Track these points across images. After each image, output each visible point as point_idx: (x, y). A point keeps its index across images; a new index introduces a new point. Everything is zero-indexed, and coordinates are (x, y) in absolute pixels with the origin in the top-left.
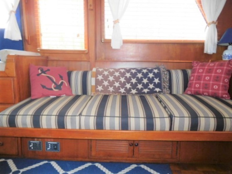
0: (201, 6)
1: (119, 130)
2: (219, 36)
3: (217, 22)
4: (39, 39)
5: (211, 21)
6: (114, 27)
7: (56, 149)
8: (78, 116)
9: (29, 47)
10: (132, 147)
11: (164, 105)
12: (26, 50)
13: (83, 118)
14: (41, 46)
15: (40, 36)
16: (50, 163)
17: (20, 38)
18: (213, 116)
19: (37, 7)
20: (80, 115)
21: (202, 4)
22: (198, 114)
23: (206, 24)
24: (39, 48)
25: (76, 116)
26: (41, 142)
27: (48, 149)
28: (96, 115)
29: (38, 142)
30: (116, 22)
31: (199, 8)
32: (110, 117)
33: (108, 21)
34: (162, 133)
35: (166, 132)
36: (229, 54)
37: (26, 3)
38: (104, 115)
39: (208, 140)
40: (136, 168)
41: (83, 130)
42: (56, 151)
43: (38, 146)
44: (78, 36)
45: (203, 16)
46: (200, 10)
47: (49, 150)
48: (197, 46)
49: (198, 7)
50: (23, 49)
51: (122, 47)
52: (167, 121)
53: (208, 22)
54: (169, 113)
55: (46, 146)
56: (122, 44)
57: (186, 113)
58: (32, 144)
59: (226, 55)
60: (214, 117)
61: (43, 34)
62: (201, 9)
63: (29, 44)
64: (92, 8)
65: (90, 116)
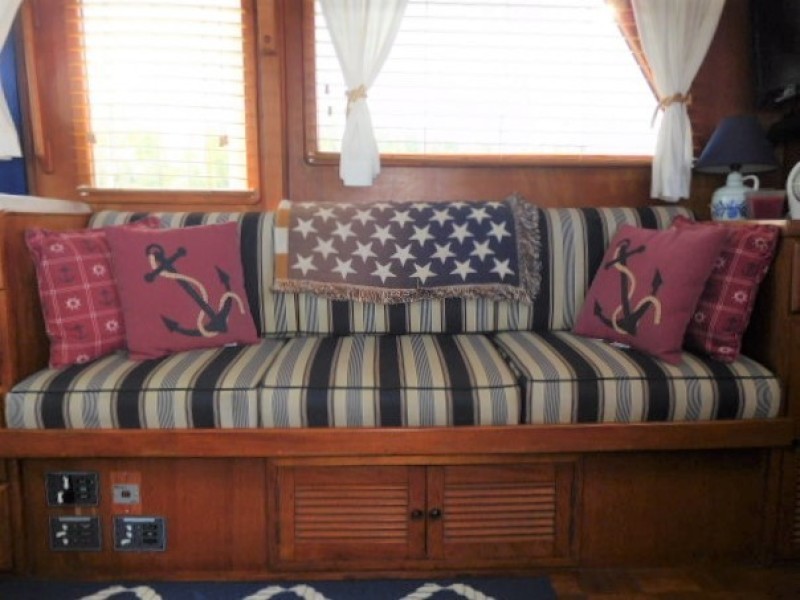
0: (638, 43)
1: (376, 427)
2: (699, 143)
3: (690, 97)
4: (84, 153)
5: (672, 94)
6: (348, 111)
7: (152, 542)
8: (253, 389)
9: (47, 181)
10: (419, 525)
11: (504, 355)
12: (38, 194)
13: (268, 395)
14: (92, 179)
15: (89, 144)
16: (134, 594)
17: (17, 152)
18: (637, 374)
19: (75, 43)
20: (260, 385)
21: (640, 37)
22: (597, 372)
23: (655, 103)
24: (83, 187)
25: (246, 389)
26: (96, 520)
27: (124, 542)
28: (307, 384)
29: (87, 519)
30: (356, 95)
31: (631, 48)
32: (348, 388)
33: (327, 91)
34: (498, 431)
35: (509, 428)
36: (732, 202)
37: (37, 30)
38: (331, 384)
39: (629, 447)
40: (436, 595)
41: (270, 429)
42: (153, 549)
43: (87, 534)
44: (224, 141)
45: (646, 76)
46: (634, 55)
47: (126, 546)
48: (629, 176)
49: (626, 47)
50: (26, 191)
51: (377, 180)
52: (511, 395)
53: (663, 96)
54: (517, 373)
55: (118, 534)
56: (378, 169)
57: (563, 370)
58: (65, 527)
59: (721, 203)
60: (642, 379)
61: (98, 137)
62: (638, 54)
63: (48, 173)
64: (272, 46)
65: (289, 387)
